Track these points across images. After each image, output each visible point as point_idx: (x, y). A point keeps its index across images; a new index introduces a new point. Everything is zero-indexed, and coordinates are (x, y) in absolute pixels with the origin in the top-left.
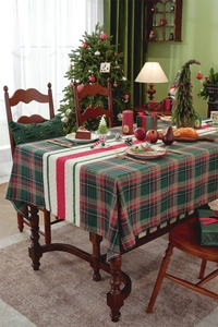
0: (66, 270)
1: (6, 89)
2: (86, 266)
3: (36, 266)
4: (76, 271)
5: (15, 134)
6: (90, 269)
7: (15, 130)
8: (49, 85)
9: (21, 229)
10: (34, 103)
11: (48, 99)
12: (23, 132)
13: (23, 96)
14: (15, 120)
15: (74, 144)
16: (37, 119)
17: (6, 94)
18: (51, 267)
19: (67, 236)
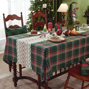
0: (28, 87)
1: (4, 15)
2: (35, 85)
3: (16, 85)
4: (31, 87)
5: (7, 33)
6: (37, 86)
7: (8, 31)
8: (21, 13)
9: (10, 70)
10: (15, 20)
11: (21, 18)
12: (10, 32)
13: (11, 17)
14: (8, 27)
15: (30, 36)
16: (16, 26)
17: (4, 17)
18: (21, 85)
19: (29, 73)
